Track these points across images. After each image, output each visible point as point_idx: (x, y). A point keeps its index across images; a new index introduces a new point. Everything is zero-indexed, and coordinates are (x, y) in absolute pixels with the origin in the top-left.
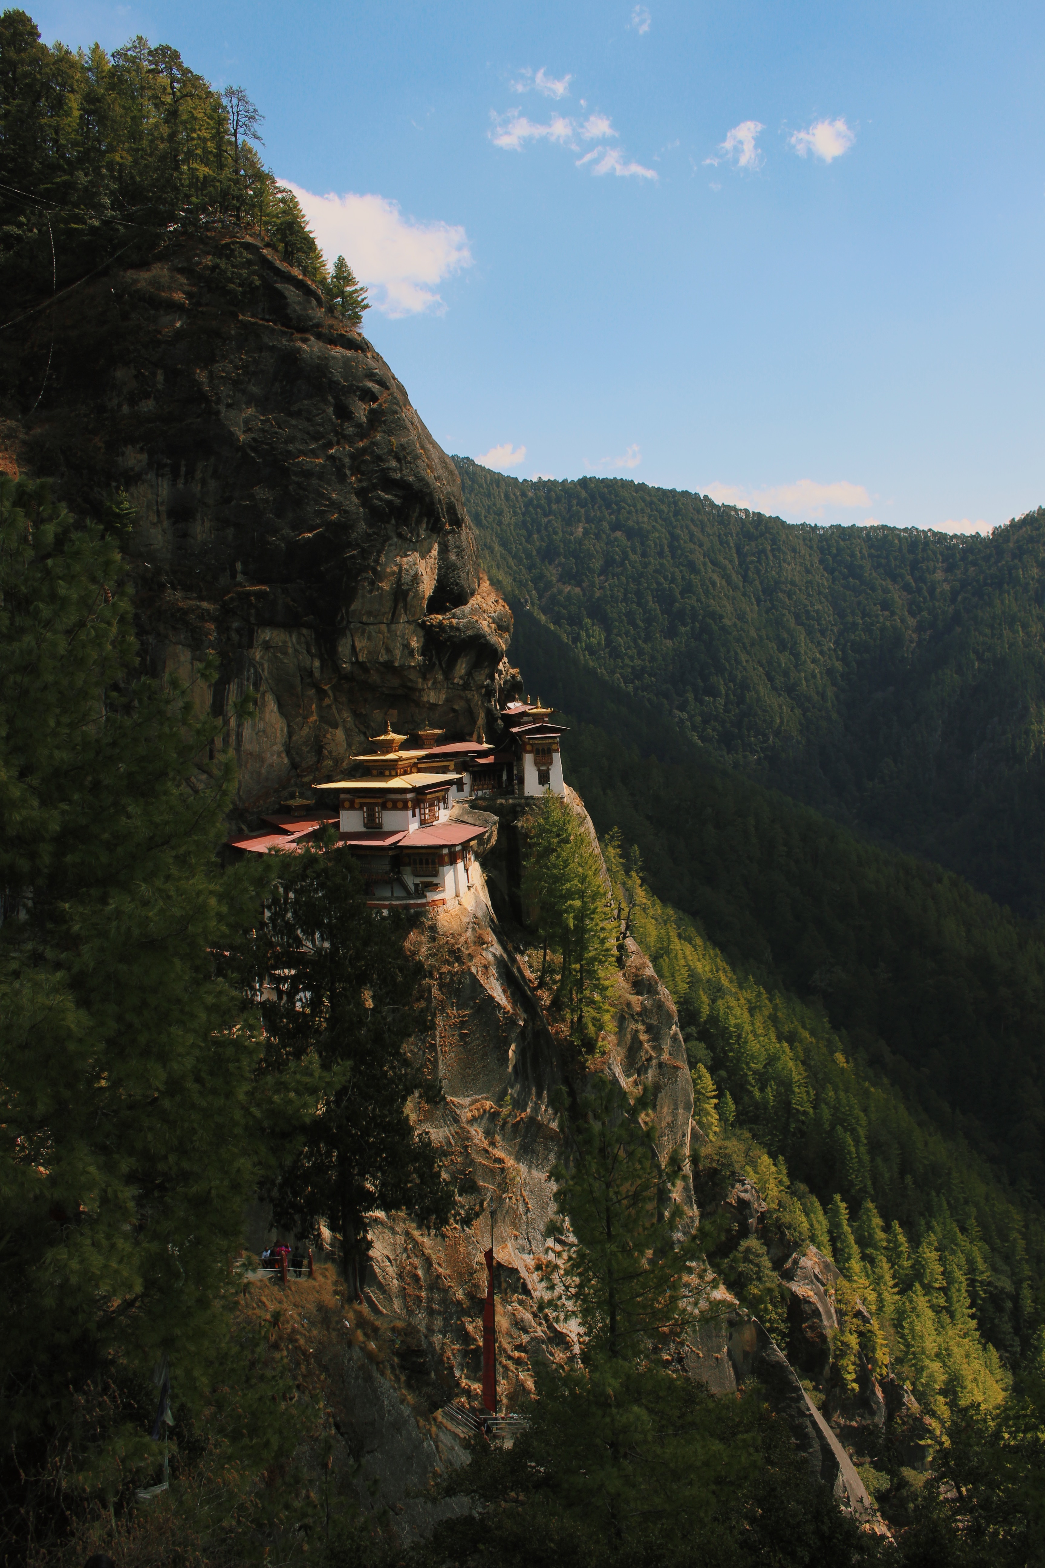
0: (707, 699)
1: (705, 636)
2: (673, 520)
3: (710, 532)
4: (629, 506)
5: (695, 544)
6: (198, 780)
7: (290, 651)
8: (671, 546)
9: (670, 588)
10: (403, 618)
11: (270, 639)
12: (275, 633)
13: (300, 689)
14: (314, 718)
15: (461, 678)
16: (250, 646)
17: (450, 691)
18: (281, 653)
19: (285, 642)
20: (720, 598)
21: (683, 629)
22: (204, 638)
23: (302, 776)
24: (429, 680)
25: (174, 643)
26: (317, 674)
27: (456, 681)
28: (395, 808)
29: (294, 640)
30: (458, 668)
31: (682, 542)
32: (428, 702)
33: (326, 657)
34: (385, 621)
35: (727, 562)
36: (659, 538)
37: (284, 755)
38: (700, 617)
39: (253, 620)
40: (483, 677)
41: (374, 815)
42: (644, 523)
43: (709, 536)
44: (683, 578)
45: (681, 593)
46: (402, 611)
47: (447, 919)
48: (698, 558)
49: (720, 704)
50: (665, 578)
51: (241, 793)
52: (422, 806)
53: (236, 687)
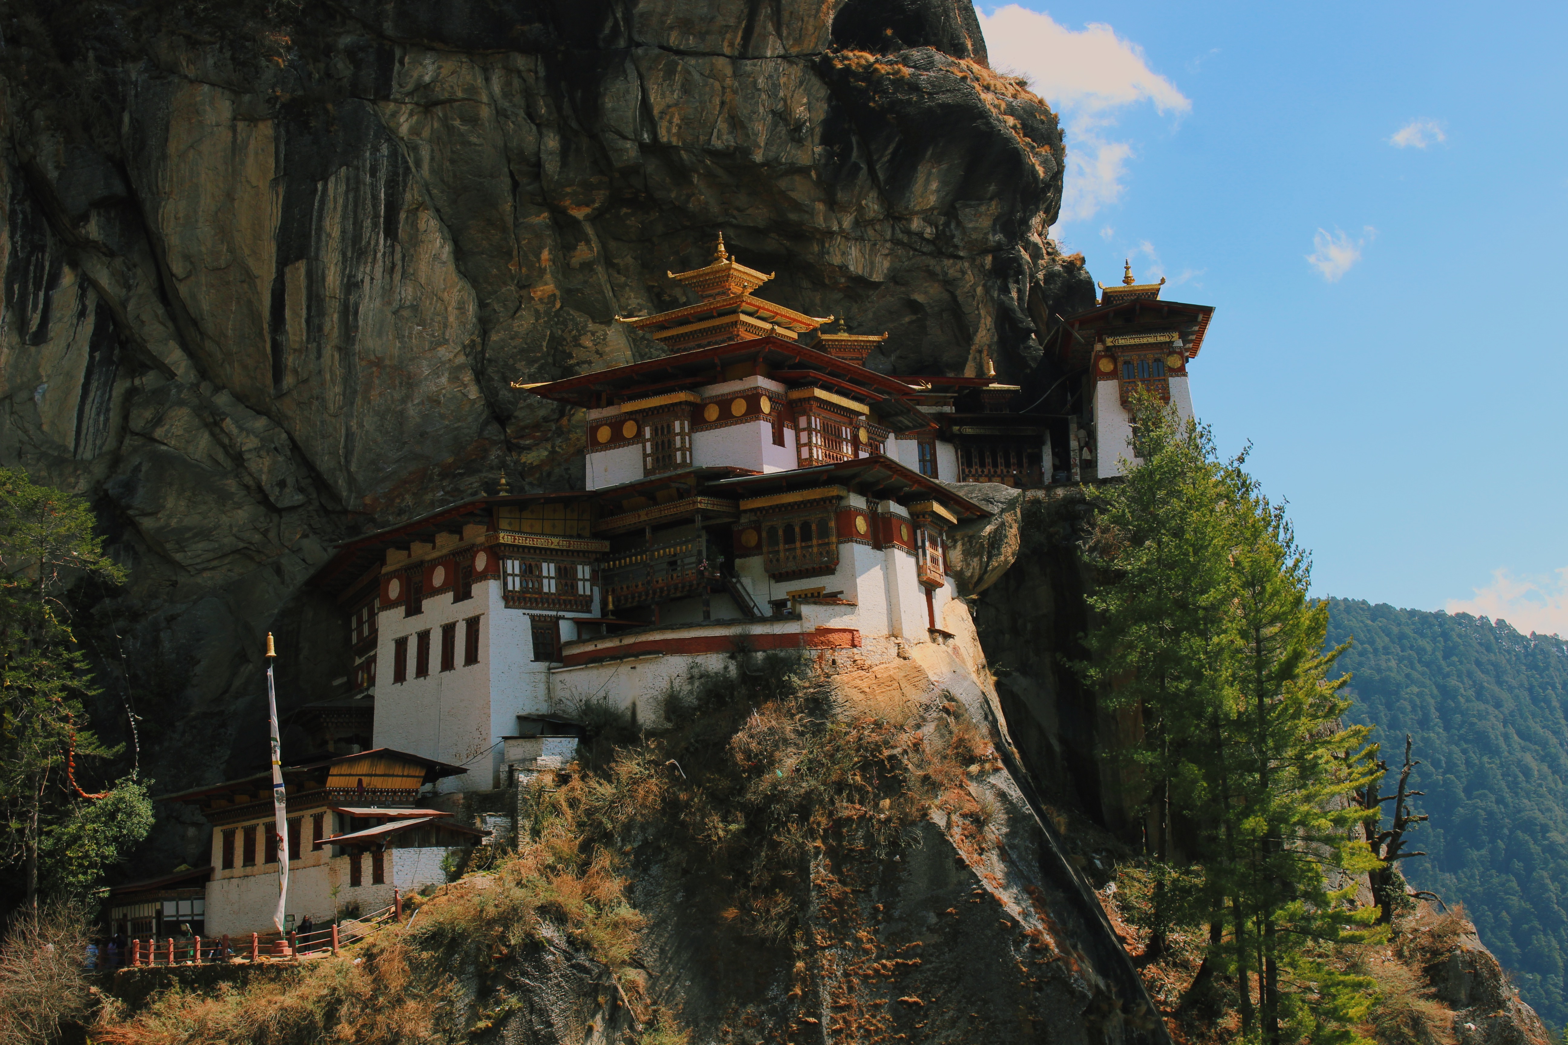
0: (1529, 976)
1: (1517, 865)
2: (1443, 663)
3: (1514, 683)
4: (1362, 643)
5: (1486, 702)
6: (241, 429)
7: (485, 112)
8: (1441, 709)
9: (1444, 781)
10: (773, 47)
11: (434, 81)
12: (448, 66)
13: (508, 207)
14: (546, 288)
15: (928, 217)
16: (383, 93)
17: (900, 251)
18: (463, 120)
19: (471, 90)
20: (1541, 796)
21: (1474, 854)
22: (264, 63)
23: (522, 449)
24: (844, 209)
25: (191, 82)
26: (551, 166)
27: (916, 224)
28: (726, 418)
29: (496, 88)
30: (918, 186)
31: (1462, 700)
32: (843, 268)
33: (574, 125)
34: (727, 50)
35: (1548, 734)
36: (1420, 695)
37: (467, 377)
38: (1506, 831)
39: (388, 27)
40: (985, 223)
41: (671, 443)
42: (1390, 669)
43: (1511, 689)
44: (1468, 763)
45: (1468, 791)
46: (770, 27)
47: (864, 685)
48: (1493, 726)
49: (1555, 985)
50: (1436, 764)
51: (353, 468)
52: (803, 422)
53: (342, 188)
